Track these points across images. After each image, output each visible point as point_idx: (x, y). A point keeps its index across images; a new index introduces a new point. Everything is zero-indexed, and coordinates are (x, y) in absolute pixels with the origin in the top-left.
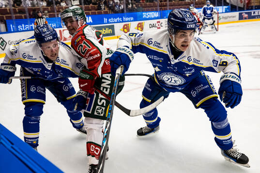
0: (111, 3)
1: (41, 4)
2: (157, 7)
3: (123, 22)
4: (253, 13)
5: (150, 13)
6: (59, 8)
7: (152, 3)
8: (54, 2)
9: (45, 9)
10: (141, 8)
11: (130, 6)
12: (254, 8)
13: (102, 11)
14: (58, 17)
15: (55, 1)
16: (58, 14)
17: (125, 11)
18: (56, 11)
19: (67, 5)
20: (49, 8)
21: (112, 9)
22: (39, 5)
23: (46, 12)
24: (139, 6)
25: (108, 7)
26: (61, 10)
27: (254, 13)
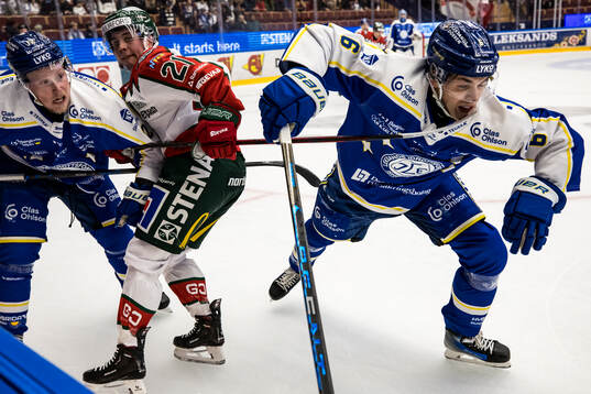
0: (190, 9)
1: (27, 8)
2: (291, 20)
3: (216, 52)
4: (496, 38)
5: (276, 35)
6: (69, 20)
7: (281, 13)
8: (57, 4)
9: (35, 21)
10: (257, 23)
11: (232, 18)
12: (498, 29)
13: (170, 28)
14: (67, 39)
15: (61, 4)
16: (66, 33)
17: (221, 28)
18: (61, 26)
19: (88, 12)
20: (46, 18)
21: (191, 23)
22: (22, 12)
23: (39, 26)
24: (253, 17)
25: (182, 18)
26: (73, 23)
27: (499, 38)
